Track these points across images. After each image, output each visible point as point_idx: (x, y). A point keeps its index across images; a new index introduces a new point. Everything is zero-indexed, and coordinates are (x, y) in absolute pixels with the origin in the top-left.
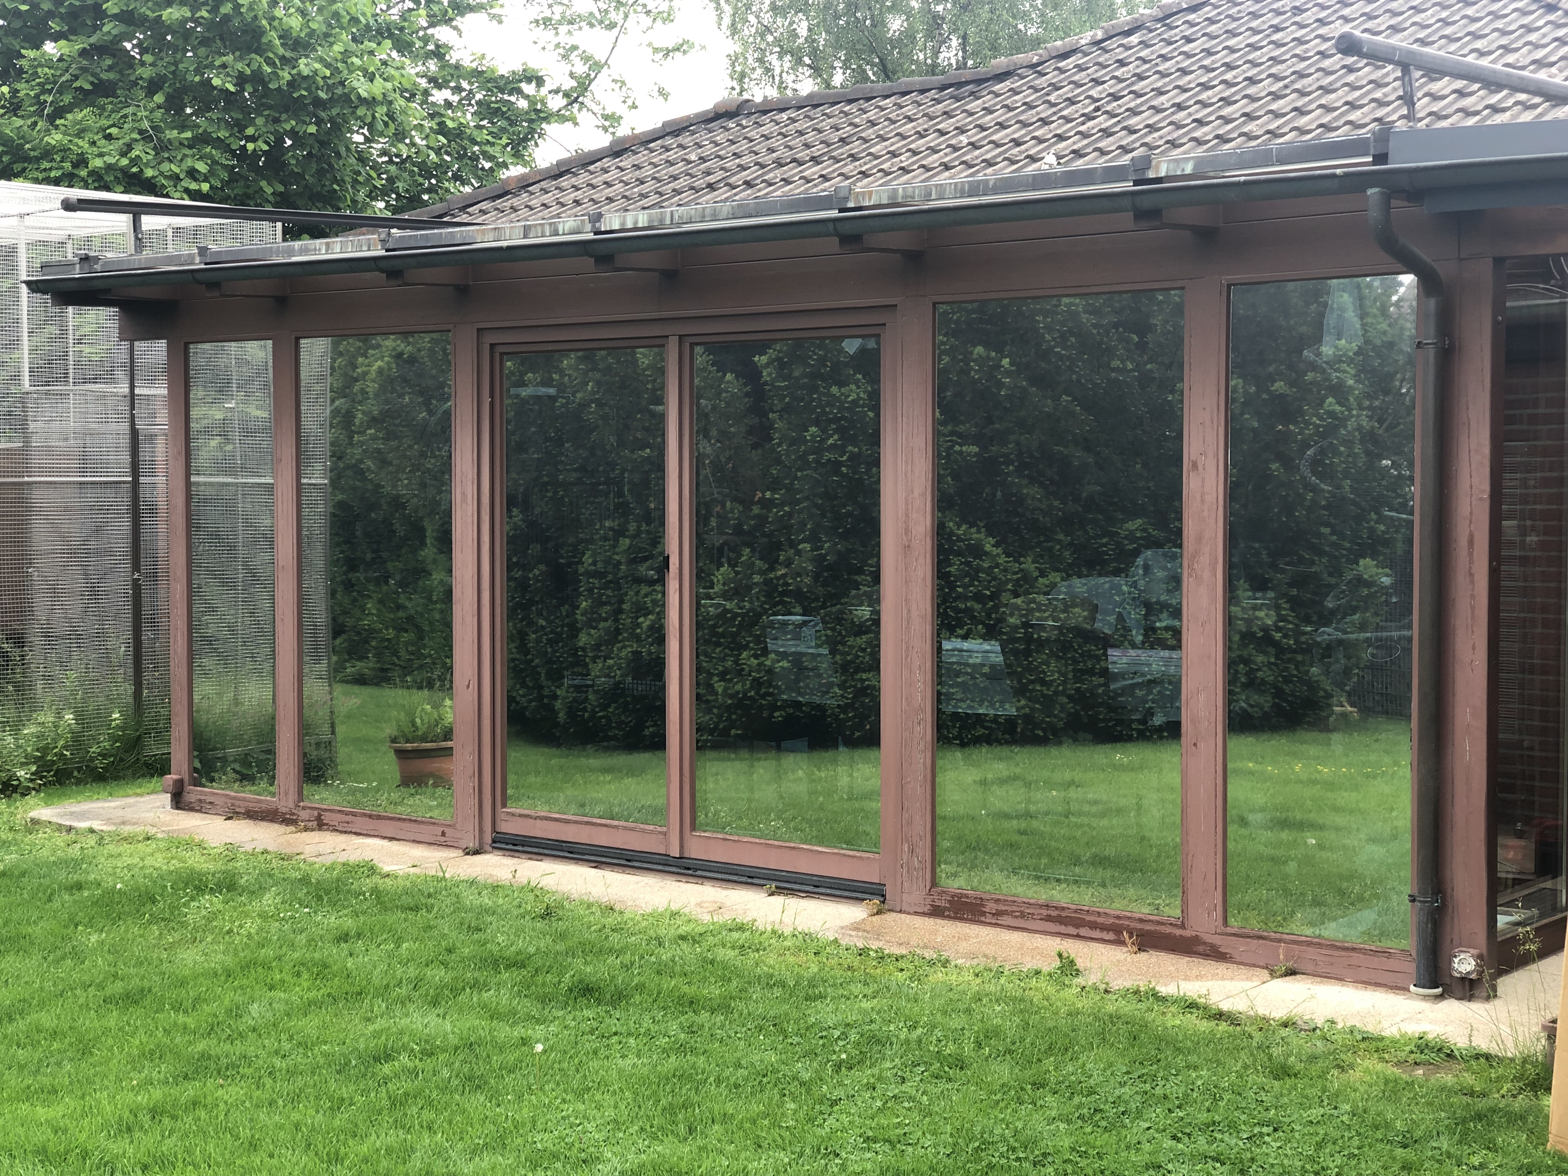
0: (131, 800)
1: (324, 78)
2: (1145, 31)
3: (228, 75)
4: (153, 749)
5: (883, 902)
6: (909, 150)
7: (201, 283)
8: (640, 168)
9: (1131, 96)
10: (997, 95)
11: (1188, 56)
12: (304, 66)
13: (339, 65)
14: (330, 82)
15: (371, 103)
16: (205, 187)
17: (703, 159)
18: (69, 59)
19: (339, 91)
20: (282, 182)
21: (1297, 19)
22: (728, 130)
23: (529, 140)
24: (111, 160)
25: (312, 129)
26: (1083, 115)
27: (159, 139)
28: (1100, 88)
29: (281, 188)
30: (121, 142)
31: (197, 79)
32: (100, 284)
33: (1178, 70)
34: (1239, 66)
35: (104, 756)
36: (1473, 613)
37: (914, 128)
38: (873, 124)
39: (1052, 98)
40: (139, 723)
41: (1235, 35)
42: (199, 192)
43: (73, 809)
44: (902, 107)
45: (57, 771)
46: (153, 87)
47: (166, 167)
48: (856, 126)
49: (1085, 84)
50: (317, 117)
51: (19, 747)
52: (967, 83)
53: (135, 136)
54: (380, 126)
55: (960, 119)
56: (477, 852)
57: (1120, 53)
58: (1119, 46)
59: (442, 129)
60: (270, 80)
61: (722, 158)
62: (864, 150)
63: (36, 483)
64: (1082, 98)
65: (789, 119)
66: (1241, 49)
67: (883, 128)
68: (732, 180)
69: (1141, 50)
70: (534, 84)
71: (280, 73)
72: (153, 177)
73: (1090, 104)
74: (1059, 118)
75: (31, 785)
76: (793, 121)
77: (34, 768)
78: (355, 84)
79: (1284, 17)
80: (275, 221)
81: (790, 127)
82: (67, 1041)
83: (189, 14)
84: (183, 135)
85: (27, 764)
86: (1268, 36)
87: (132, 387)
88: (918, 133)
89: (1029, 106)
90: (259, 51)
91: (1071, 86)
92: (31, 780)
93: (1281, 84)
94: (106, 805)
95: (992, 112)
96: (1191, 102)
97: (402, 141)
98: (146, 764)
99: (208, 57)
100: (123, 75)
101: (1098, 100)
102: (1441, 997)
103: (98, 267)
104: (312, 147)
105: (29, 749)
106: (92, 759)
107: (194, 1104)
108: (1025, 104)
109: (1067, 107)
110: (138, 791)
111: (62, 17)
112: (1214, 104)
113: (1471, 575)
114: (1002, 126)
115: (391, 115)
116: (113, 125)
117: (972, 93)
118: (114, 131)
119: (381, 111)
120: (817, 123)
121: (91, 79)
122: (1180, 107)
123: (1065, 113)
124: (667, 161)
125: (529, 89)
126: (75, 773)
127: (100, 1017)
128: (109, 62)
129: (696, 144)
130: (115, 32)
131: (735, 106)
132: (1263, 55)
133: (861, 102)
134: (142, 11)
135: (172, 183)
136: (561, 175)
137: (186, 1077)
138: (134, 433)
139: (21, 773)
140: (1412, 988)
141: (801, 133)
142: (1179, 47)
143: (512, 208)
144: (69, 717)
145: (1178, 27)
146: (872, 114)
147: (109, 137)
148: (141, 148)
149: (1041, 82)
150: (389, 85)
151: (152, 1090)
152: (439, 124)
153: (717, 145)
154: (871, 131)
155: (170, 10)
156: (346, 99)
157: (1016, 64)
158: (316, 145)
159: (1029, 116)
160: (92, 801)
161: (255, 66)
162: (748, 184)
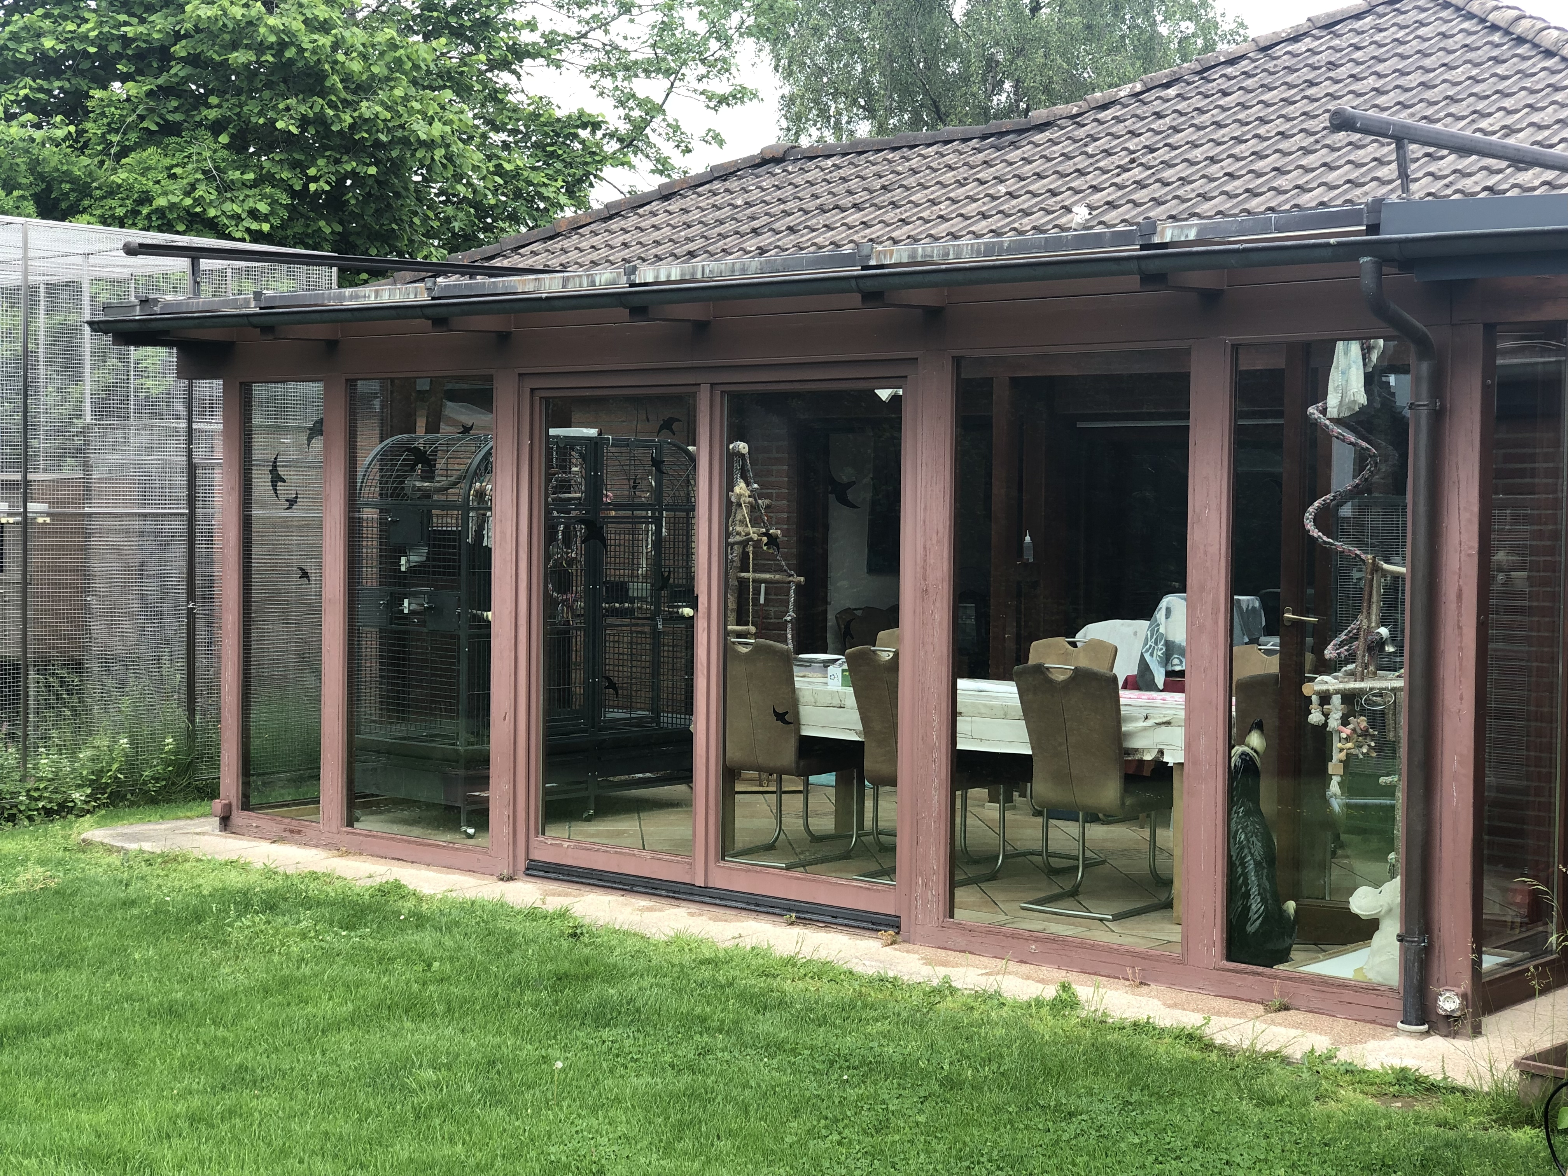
0: (181, 823)
1: (385, 120)
2: (1183, 84)
3: (292, 117)
4: (204, 775)
5: (898, 933)
6: (949, 199)
7: (256, 327)
8: (688, 212)
9: (1166, 148)
10: (1037, 145)
11: (1224, 109)
12: (368, 109)
13: (400, 108)
14: (390, 125)
15: (430, 145)
16: (266, 227)
17: (749, 205)
18: (136, 100)
19: (399, 133)
20: (341, 223)
21: (1332, 74)
22: (774, 175)
23: (584, 182)
24: (175, 199)
25: (372, 170)
26: (1118, 167)
27: (222, 179)
28: (1137, 140)
29: (339, 229)
30: (185, 181)
31: (261, 121)
32: (160, 326)
33: (1213, 123)
34: (1273, 120)
35: (157, 780)
36: (1461, 664)
37: (954, 177)
38: (914, 172)
39: (1090, 150)
40: (191, 748)
41: (1271, 89)
42: (260, 232)
43: (126, 831)
44: (944, 156)
45: (111, 793)
46: (217, 128)
47: (228, 207)
48: (899, 174)
49: (1122, 136)
50: (375, 158)
51: (74, 770)
52: (1008, 133)
53: (199, 176)
54: (438, 168)
55: (1000, 169)
56: (511, 879)
57: (1158, 106)
58: (1156, 99)
59: (499, 170)
60: (333, 122)
61: (767, 203)
62: (905, 198)
63: (96, 514)
64: (1118, 149)
65: (834, 165)
66: (1275, 104)
67: (926, 176)
68: (776, 226)
69: (1178, 103)
70: (589, 129)
71: (342, 116)
72: (216, 217)
73: (1126, 156)
74: (1095, 170)
75: (85, 806)
76: (838, 167)
77: (89, 791)
78: (415, 127)
79: (1319, 72)
80: (331, 266)
81: (834, 174)
82: (113, 1051)
83: (254, 58)
84: (246, 177)
85: (83, 786)
86: (1302, 90)
87: (190, 422)
88: (958, 181)
89: (1067, 157)
90: (323, 94)
91: (1109, 137)
92: (86, 802)
93: (1312, 139)
94: (157, 827)
95: (1031, 162)
96: (1224, 156)
97: (459, 182)
98: (198, 789)
99: (271, 99)
100: (188, 116)
101: (1134, 152)
102: (1427, 1033)
103: (157, 309)
104: (371, 187)
105: (85, 773)
106: (145, 783)
107: (230, 1113)
108: (1062, 155)
109: (1103, 158)
110: (189, 814)
111: (129, 59)
112: (1246, 158)
113: (1460, 628)
114: (1039, 176)
115: (449, 157)
116: (177, 165)
117: (1012, 143)
118: (178, 171)
119: (439, 153)
120: (861, 170)
121: (158, 120)
122: (1212, 160)
123: (1101, 164)
124: (714, 206)
125: (584, 134)
126: (129, 796)
127: (145, 1030)
128: (175, 104)
129: (743, 189)
130: (182, 74)
131: (781, 152)
132: (1296, 109)
133: (905, 150)
134: (209, 54)
135: (234, 223)
136: (611, 217)
137: (223, 1088)
138: (192, 469)
139: (76, 795)
140: (1399, 1025)
141: (844, 180)
142: (1216, 100)
143: (562, 250)
144: (124, 741)
145: (1215, 80)
146: (914, 163)
147: (173, 177)
148: (204, 188)
149: (1081, 133)
150: (448, 129)
151: (190, 1099)
152: (496, 166)
153: (763, 190)
154: (912, 179)
155: (236, 54)
156: (405, 142)
157: (1055, 115)
158: (376, 186)
159: (1068, 167)
160: (144, 823)
161: (317, 109)
162: (791, 229)
